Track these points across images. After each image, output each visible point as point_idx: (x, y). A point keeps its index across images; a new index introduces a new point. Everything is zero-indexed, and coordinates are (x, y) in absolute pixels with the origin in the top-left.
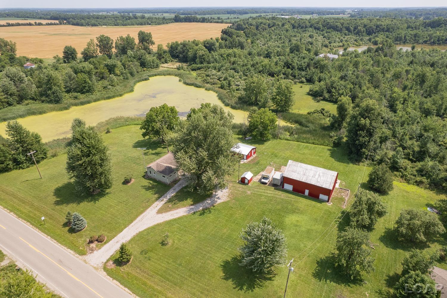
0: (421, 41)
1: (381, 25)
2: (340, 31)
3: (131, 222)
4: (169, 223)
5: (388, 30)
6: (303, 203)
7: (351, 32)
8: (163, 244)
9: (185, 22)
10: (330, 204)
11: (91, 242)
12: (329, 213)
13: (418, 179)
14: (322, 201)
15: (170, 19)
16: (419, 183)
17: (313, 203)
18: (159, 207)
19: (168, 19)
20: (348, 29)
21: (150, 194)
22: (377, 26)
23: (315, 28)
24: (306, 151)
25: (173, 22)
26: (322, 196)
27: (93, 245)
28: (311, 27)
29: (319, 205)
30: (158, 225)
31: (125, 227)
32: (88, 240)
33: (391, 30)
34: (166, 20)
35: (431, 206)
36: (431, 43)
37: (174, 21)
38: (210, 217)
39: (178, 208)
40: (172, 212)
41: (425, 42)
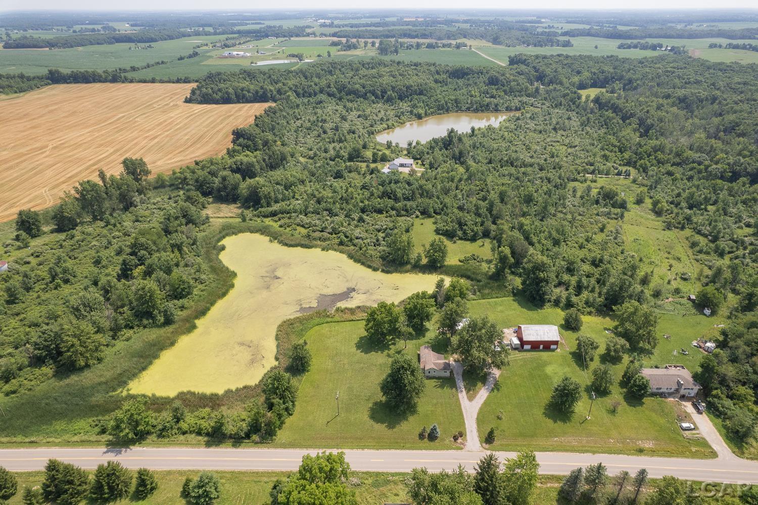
0: (464, 108)
1: (412, 86)
2: (364, 96)
3: (461, 414)
4: (486, 404)
5: (421, 93)
6: (545, 355)
7: (379, 98)
8: (499, 418)
9: (75, 83)
10: (559, 350)
11: (455, 438)
12: (563, 357)
13: (588, 310)
14: (553, 350)
15: (40, 78)
16: (590, 313)
17: (550, 353)
18: (466, 397)
19: (34, 78)
20: (373, 93)
21: (447, 390)
22: (408, 88)
23: (329, 95)
24: (500, 308)
25: (50, 84)
26: (553, 347)
27: (460, 440)
28: (321, 91)
29: (554, 353)
30: (481, 409)
31: (464, 420)
32: (452, 439)
33: (425, 92)
34: (29, 79)
35: (606, 329)
36: (474, 110)
37: (50, 82)
38: (504, 389)
39: (478, 392)
40: (478, 396)
41: (468, 109)
